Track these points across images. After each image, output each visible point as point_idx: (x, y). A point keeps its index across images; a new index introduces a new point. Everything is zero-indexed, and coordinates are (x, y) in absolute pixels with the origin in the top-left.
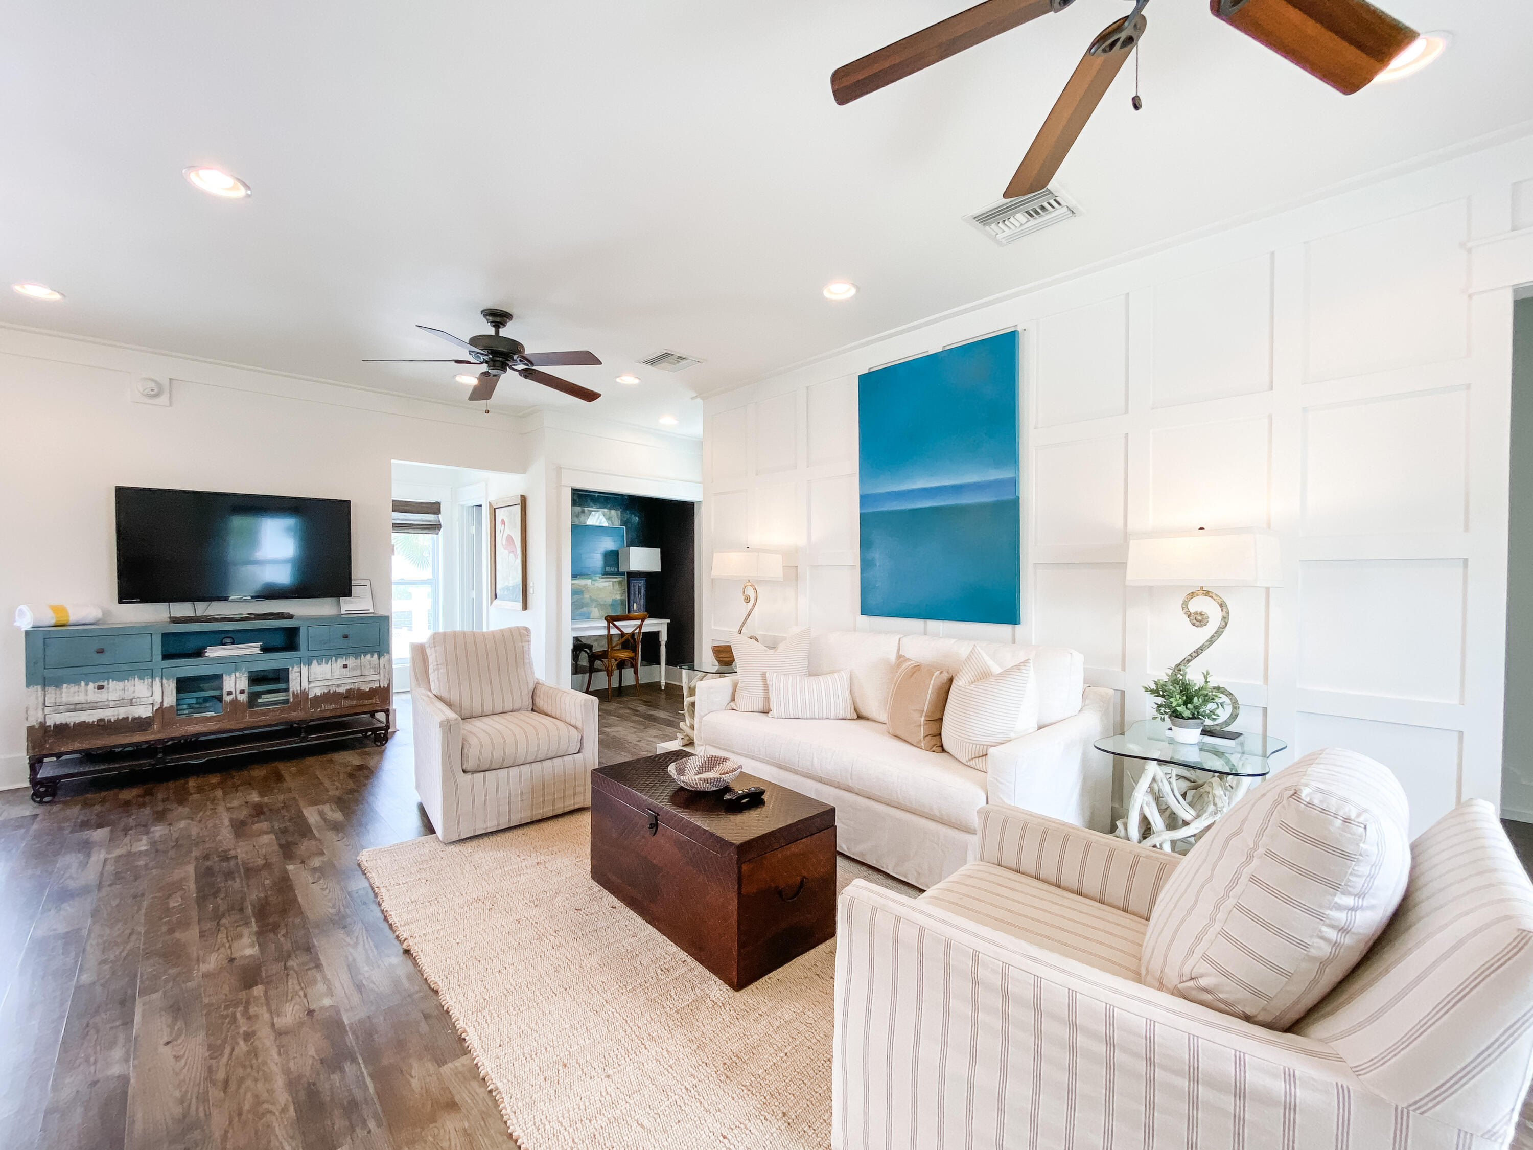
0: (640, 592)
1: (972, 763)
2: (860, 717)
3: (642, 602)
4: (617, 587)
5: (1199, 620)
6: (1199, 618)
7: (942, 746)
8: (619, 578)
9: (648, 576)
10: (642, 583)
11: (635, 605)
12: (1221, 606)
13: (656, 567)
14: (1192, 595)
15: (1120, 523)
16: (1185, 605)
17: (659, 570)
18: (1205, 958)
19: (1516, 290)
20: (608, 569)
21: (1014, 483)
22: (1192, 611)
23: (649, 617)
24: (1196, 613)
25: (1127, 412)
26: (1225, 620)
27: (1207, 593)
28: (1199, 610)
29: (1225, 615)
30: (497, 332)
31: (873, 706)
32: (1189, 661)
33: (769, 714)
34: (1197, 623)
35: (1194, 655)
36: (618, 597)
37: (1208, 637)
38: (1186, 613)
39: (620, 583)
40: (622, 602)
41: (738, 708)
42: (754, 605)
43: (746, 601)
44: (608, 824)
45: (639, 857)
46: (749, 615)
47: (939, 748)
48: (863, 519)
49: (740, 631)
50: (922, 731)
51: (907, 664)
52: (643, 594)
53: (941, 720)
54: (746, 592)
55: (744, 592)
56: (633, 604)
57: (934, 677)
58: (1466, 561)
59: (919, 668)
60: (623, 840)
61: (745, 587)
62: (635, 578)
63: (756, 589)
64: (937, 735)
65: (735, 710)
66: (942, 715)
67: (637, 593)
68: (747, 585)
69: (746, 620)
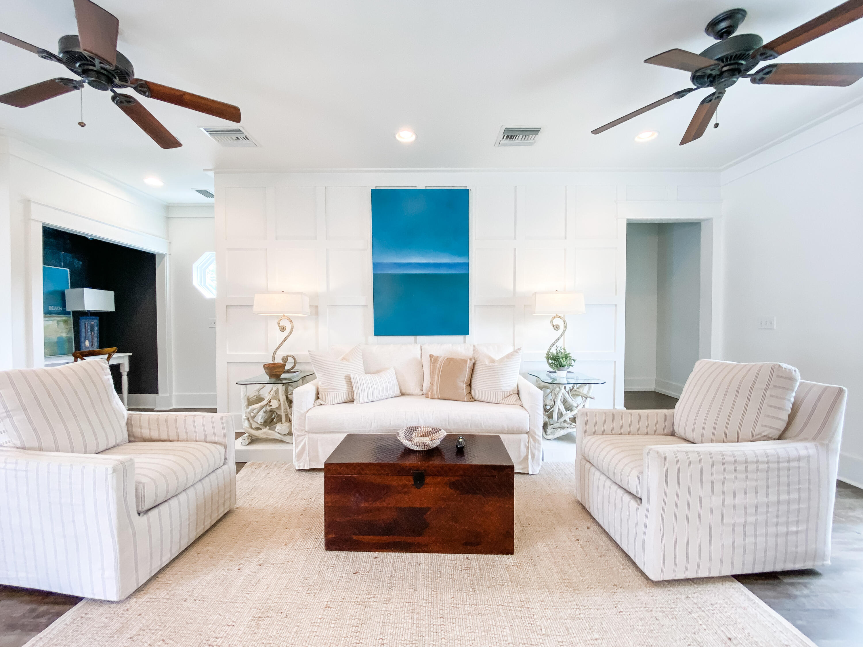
0: (92, 330)
1: (503, 402)
2: (402, 394)
3: (95, 339)
4: (62, 325)
5: (556, 328)
6: (558, 327)
7: (473, 398)
8: (64, 318)
9: (101, 315)
10: (95, 322)
11: (87, 343)
12: (564, 322)
14: (554, 318)
15: (511, 288)
16: (551, 322)
17: (112, 309)
18: (763, 426)
19: (628, 220)
20: (51, 308)
21: (467, 265)
22: (554, 324)
23: (117, 352)
24: (556, 325)
25: (515, 238)
26: (565, 327)
27: (559, 317)
28: (557, 324)
29: (565, 325)
31: (412, 386)
32: (554, 345)
33: (355, 402)
34: (557, 329)
35: (556, 342)
36: (64, 335)
37: (560, 335)
38: (552, 325)
39: (66, 322)
40: (69, 340)
41: (323, 403)
42: (290, 333)
43: (282, 330)
44: (353, 499)
45: (400, 510)
46: (285, 340)
47: (472, 399)
48: (376, 277)
49: (275, 352)
50: (465, 392)
51: (442, 358)
52: (96, 332)
53: (470, 385)
54: (282, 324)
55: (279, 324)
56: (85, 340)
57: (468, 362)
58: (616, 305)
59: (452, 359)
60: (378, 504)
61: (281, 320)
62: (87, 317)
63: (291, 321)
64: (470, 393)
65: (321, 405)
66: (471, 382)
67: (89, 330)
68: (281, 318)
69: (282, 343)
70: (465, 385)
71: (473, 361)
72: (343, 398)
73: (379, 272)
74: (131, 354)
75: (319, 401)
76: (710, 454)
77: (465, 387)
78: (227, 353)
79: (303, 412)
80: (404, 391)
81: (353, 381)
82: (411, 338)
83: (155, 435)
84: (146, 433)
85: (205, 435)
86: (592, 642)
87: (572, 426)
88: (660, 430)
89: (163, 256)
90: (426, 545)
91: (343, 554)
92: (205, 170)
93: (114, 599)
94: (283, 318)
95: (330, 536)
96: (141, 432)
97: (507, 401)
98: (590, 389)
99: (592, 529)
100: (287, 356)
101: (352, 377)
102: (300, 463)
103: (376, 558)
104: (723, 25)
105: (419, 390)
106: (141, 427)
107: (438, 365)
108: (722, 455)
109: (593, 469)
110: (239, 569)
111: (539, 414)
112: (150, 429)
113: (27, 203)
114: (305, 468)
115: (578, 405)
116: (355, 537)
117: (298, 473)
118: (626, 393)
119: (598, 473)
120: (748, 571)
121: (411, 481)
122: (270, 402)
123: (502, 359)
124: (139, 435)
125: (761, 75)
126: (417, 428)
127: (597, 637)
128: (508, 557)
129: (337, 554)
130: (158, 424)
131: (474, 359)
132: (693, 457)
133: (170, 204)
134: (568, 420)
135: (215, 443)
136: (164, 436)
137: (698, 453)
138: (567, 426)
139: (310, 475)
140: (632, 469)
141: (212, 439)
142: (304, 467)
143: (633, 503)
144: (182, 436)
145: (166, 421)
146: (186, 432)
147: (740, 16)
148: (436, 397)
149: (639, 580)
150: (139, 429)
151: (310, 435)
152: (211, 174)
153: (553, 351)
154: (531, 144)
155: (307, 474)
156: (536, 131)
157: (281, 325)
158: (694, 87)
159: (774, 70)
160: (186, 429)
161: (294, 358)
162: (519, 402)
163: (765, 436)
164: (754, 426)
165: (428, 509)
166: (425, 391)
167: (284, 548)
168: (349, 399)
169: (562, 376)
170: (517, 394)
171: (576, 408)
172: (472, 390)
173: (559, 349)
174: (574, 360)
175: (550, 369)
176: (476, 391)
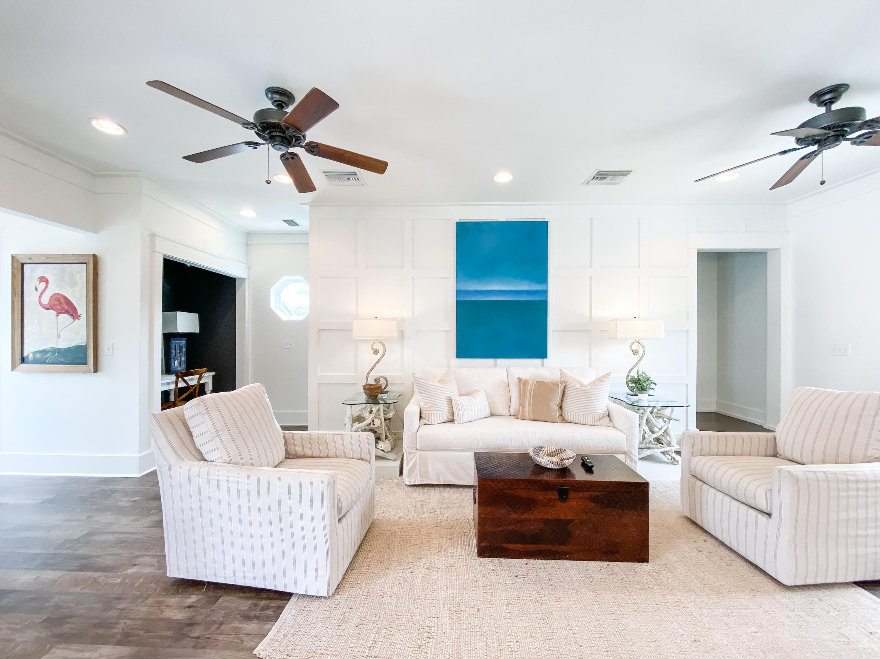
0: (181, 351)
1: (596, 423)
2: (492, 415)
3: (183, 359)
5: (635, 352)
6: (637, 351)
9: (188, 336)
10: (183, 343)
11: (176, 362)
12: (643, 347)
13: (196, 329)
14: (633, 343)
15: (588, 313)
16: (631, 347)
17: (197, 331)
19: (698, 250)
21: (546, 292)
22: (633, 349)
23: (207, 372)
24: (635, 350)
25: (591, 267)
26: (644, 352)
27: (638, 342)
28: (636, 348)
29: (644, 350)
31: (501, 409)
32: (633, 368)
33: (455, 422)
34: (636, 354)
35: (635, 366)
37: (639, 359)
38: (631, 350)
41: (428, 423)
42: (383, 356)
43: (375, 353)
44: (503, 511)
45: (547, 521)
46: (377, 363)
47: (564, 421)
48: (459, 304)
49: (368, 374)
50: (558, 414)
51: (531, 381)
52: (183, 353)
53: (561, 408)
55: (372, 347)
56: (175, 361)
57: (559, 386)
58: (688, 331)
59: (542, 382)
60: (526, 516)
61: (374, 344)
62: (176, 339)
63: (383, 345)
64: (561, 415)
65: (426, 424)
66: (561, 405)
67: (178, 351)
68: (374, 342)
69: (375, 366)
70: (557, 408)
71: (564, 385)
72: (445, 418)
73: (462, 299)
74: (213, 373)
75: (423, 421)
76: (835, 473)
77: (557, 409)
78: (319, 374)
79: (414, 431)
80: (493, 412)
81: (453, 402)
82: (491, 361)
83: (308, 452)
84: (299, 450)
85: (353, 452)
86: (753, 634)
87: (658, 446)
88: (762, 451)
89: (243, 280)
90: (569, 553)
91: (496, 560)
92: (301, 204)
93: (326, 595)
94: (376, 342)
95: (483, 544)
96: (295, 450)
97: (601, 422)
98: (672, 411)
99: (709, 542)
100: (380, 378)
101: (453, 399)
102: (412, 478)
103: (527, 564)
104: (827, 97)
105: (508, 411)
106: (294, 445)
107: (529, 388)
108: (846, 474)
109: (706, 487)
110: (411, 572)
111: (635, 435)
112: (303, 447)
113: (153, 236)
114: (416, 484)
115: (662, 427)
116: (505, 545)
117: (409, 489)
119: (712, 491)
120: (869, 578)
121: (555, 495)
122: (373, 421)
123: (592, 384)
124: (293, 452)
125: (861, 139)
126: (541, 448)
127: (756, 631)
128: (646, 565)
129: (490, 560)
130: (310, 442)
131: (565, 383)
132: (821, 476)
133: (251, 231)
134: (652, 441)
135: (361, 459)
136: (316, 454)
137: (825, 472)
138: (653, 446)
139: (422, 491)
140: (758, 487)
141: (359, 456)
142: (415, 482)
143: (762, 518)
144: (332, 453)
145: (318, 439)
146: (336, 450)
147: (842, 89)
148: (527, 418)
149: (771, 586)
150: (293, 448)
151: (421, 452)
152: (306, 207)
153: (634, 374)
154: (616, 184)
155: (418, 489)
156: (625, 173)
157: (374, 348)
158: (799, 147)
159: (874, 135)
160: (335, 446)
161: (386, 379)
162: (611, 424)
163: (876, 458)
164: (866, 449)
165: (571, 521)
166: (512, 412)
167: (439, 554)
168: (450, 418)
169: (643, 399)
170: (608, 416)
171: (660, 429)
172: (564, 412)
173: (640, 373)
174: (655, 384)
175: (631, 392)
176: (568, 413)
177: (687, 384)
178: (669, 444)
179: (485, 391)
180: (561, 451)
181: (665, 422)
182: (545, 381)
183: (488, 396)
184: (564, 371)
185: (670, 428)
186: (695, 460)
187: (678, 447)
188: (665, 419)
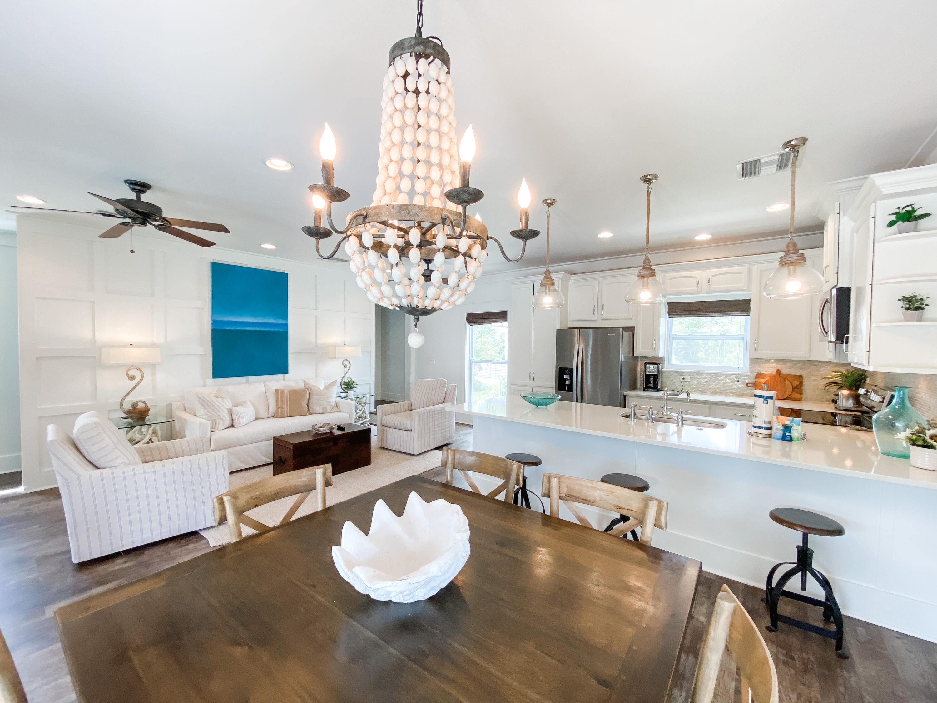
1: (331, 411)
2: (257, 419)
5: (345, 366)
12: (349, 362)
14: (344, 360)
15: (315, 341)
16: (343, 363)
21: (286, 325)
25: (316, 309)
26: (350, 365)
27: (347, 360)
28: (346, 364)
30: (138, 197)
32: (344, 376)
33: (234, 426)
35: (345, 374)
37: (347, 370)
38: (343, 365)
42: (141, 381)
43: (131, 379)
45: (328, 457)
46: (134, 388)
47: (310, 414)
48: (215, 331)
49: (123, 399)
50: (307, 410)
51: (286, 390)
53: (308, 406)
54: (130, 373)
55: (127, 374)
57: (305, 391)
58: (371, 352)
60: (318, 457)
61: (129, 370)
63: (141, 371)
64: (309, 410)
66: (308, 403)
68: (130, 369)
69: (131, 391)
70: (306, 405)
72: (228, 425)
73: (217, 328)
77: (306, 407)
78: (39, 408)
80: (258, 416)
81: (233, 412)
82: (243, 379)
88: (407, 409)
90: (339, 470)
97: (334, 410)
98: (366, 399)
100: (138, 402)
101: (232, 409)
105: (267, 414)
109: (389, 428)
111: (353, 414)
118: (375, 401)
119: (391, 429)
121: (329, 444)
123: (327, 387)
126: (316, 425)
128: (370, 466)
131: (308, 389)
143: (409, 433)
148: (285, 415)
151: (215, 451)
153: (345, 380)
161: (144, 403)
162: (339, 410)
166: (270, 414)
168: (231, 424)
169: (351, 394)
170: (336, 406)
171: (360, 411)
172: (309, 408)
173: (349, 379)
174: (357, 385)
175: (343, 391)
176: (313, 408)
177: (370, 384)
178: (365, 418)
179: (250, 402)
180: (326, 424)
181: (363, 406)
182: (296, 389)
183: (253, 405)
184: (306, 381)
185: (366, 409)
186: (383, 418)
187: (370, 419)
188: (363, 404)
